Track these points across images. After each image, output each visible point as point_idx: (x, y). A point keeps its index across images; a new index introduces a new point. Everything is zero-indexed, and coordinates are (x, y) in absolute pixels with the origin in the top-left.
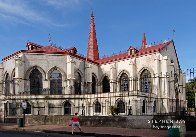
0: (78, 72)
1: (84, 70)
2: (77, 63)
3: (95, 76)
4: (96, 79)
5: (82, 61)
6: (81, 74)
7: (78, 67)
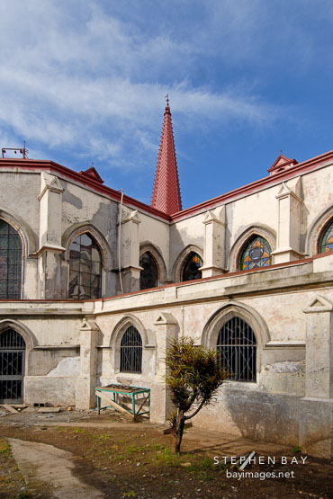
0: (88, 234)
1: (113, 232)
2: (84, 204)
3: (155, 254)
4: (159, 262)
5: (107, 202)
6: (100, 242)
7: (90, 218)
